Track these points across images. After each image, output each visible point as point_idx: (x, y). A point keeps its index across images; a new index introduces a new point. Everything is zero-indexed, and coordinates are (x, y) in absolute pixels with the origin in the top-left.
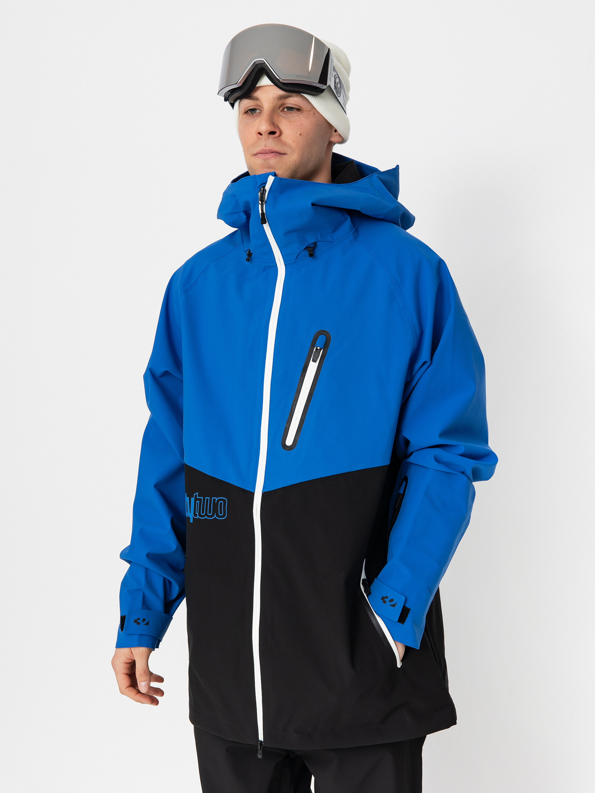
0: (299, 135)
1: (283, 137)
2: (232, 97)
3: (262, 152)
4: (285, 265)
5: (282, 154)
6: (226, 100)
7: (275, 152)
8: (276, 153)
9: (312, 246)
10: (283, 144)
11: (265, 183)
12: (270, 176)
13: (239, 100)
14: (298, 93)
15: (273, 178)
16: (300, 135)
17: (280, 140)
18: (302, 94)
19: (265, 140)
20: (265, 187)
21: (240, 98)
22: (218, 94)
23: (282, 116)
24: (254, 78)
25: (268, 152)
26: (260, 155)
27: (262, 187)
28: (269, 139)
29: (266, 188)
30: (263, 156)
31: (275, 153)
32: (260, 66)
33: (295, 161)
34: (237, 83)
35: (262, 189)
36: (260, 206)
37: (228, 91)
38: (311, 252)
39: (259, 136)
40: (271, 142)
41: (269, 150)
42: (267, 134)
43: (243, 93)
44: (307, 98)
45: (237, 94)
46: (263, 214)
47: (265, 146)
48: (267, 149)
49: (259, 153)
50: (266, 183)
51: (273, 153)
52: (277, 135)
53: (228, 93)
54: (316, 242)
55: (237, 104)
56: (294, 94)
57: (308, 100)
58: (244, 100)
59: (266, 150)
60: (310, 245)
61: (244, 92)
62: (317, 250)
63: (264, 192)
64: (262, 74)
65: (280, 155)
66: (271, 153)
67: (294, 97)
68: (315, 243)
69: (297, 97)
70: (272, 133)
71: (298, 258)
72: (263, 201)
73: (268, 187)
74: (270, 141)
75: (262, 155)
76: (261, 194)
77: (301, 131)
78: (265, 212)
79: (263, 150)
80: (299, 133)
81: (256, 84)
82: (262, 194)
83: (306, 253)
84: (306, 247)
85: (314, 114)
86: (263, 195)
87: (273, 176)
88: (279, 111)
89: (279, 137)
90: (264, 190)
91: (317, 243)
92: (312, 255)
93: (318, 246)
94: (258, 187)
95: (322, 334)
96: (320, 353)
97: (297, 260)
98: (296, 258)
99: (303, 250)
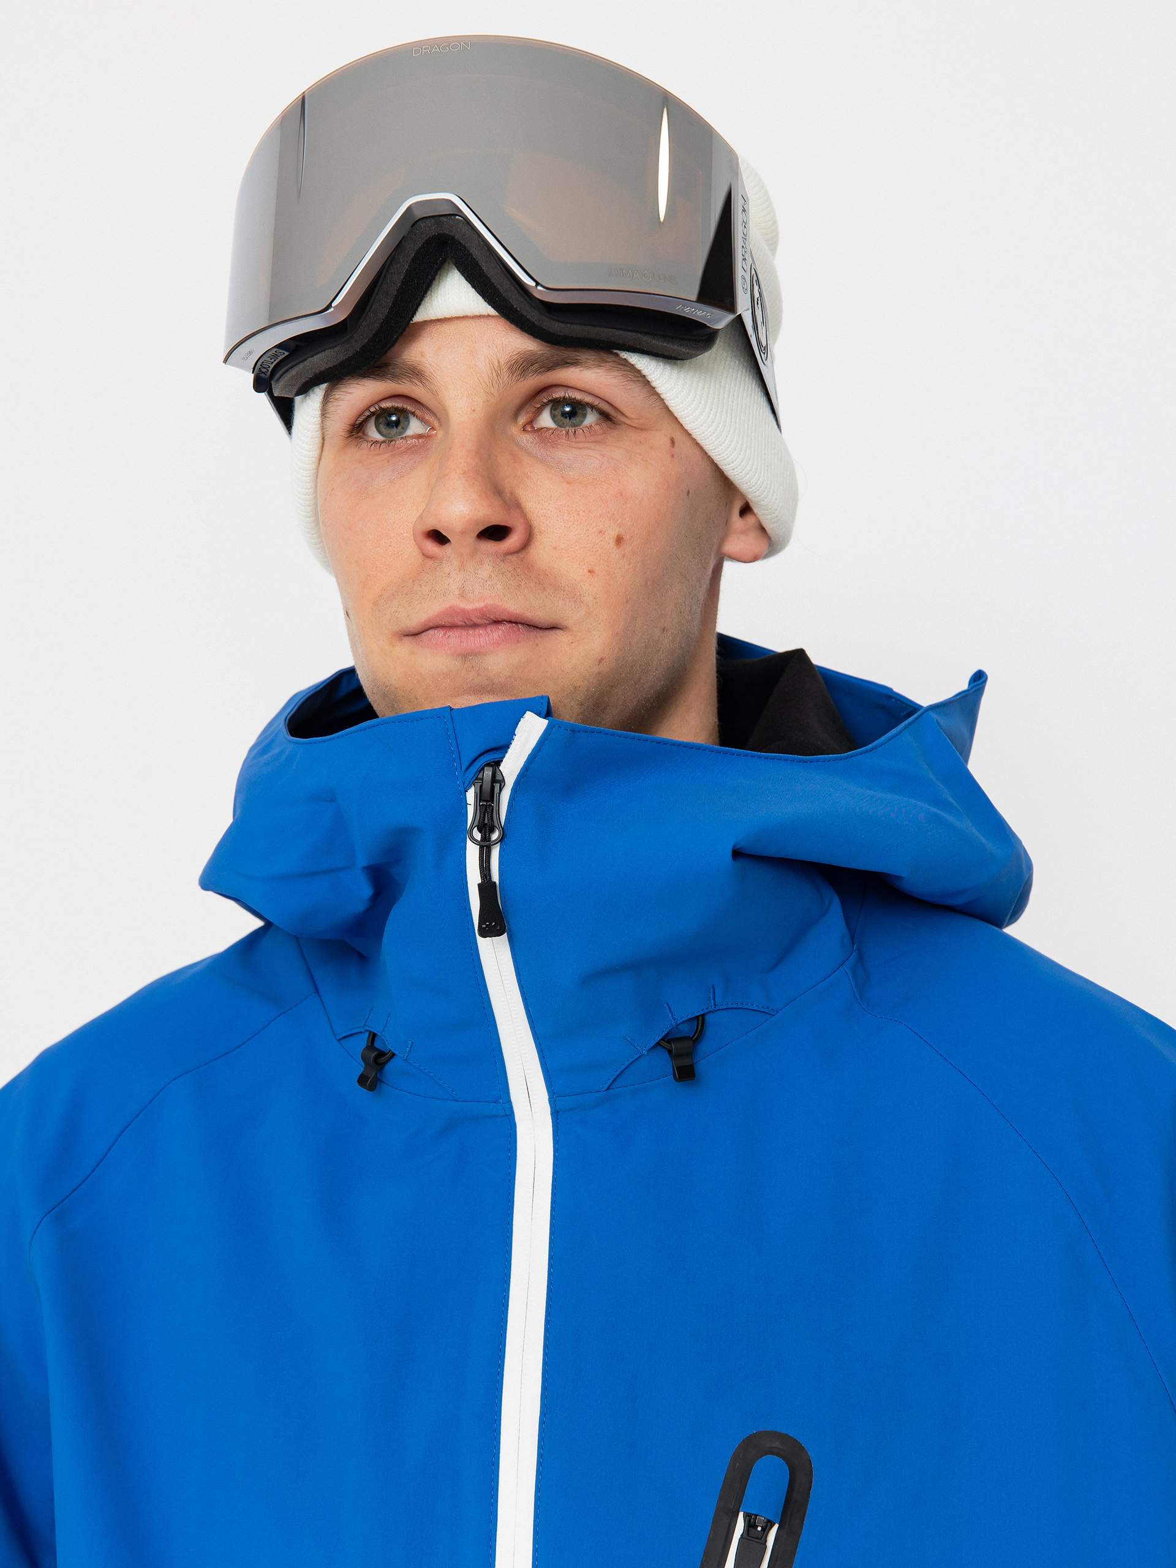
0: (612, 543)
1: (542, 552)
2: (294, 372)
3: (448, 620)
4: (555, 1114)
5: (541, 628)
6: (261, 384)
7: (510, 622)
8: (516, 623)
9: (687, 1030)
10: (544, 581)
11: (499, 745)
12: (529, 716)
13: (324, 386)
14: (605, 348)
15: (544, 723)
16: (619, 540)
17: (529, 567)
18: (624, 355)
19: (462, 567)
20: (498, 763)
21: (333, 377)
22: (225, 361)
23: (529, 454)
24: (403, 283)
25: (478, 621)
26: (439, 634)
27: (488, 765)
28: (481, 562)
29: (504, 767)
30: (454, 638)
31: (509, 625)
32: (432, 230)
33: (601, 660)
34: (329, 306)
35: (488, 773)
36: (472, 852)
37: (281, 346)
38: (685, 1062)
39: (431, 547)
40: (490, 577)
41: (482, 613)
42: (471, 538)
43: (350, 354)
44: (645, 372)
45: (320, 360)
46: (487, 888)
47: (462, 596)
48: (469, 606)
49: (431, 624)
50: (504, 748)
51: (503, 628)
52: (513, 541)
53: (275, 356)
54: (703, 1016)
55: (308, 408)
56: (585, 356)
57: (645, 382)
58: (351, 381)
59: (464, 611)
60: (680, 1027)
61: (358, 347)
62: (704, 1047)
63: (497, 786)
64: (444, 262)
65: (533, 634)
66: (494, 627)
67: (588, 368)
68: (700, 1021)
69: (599, 366)
70: (495, 533)
71: (617, 1084)
72: (492, 831)
73: (512, 766)
74: (486, 570)
75: (451, 633)
76: (480, 796)
77: (620, 526)
78: (495, 877)
79: (453, 611)
80: (612, 534)
81: (414, 313)
82: (487, 795)
83: (663, 1063)
84: (662, 1039)
85: (673, 442)
86: (492, 800)
87: (539, 714)
88: (514, 430)
89: (521, 555)
90: (498, 781)
91: (709, 1019)
92: (686, 1073)
93: (710, 1032)
94: (465, 763)
95: (771, 1452)
96: (766, 1541)
97: (611, 1091)
98: (609, 1082)
99: (647, 1048)
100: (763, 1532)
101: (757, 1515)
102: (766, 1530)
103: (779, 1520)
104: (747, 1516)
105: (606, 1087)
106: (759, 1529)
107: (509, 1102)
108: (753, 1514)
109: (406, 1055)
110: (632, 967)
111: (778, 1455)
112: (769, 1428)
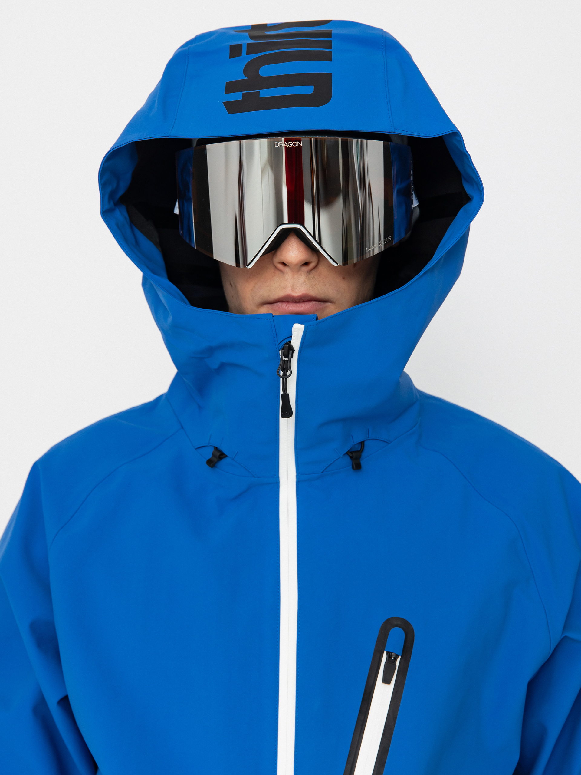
4: (298, 482)
9: (357, 448)
12: (296, 324)
15: (303, 327)
19: (293, 277)
20: (290, 342)
27: (287, 342)
28: (301, 275)
29: (292, 344)
35: (287, 346)
38: (356, 461)
40: (305, 281)
42: (299, 266)
46: (285, 396)
47: (293, 289)
50: (290, 337)
54: (364, 442)
60: (355, 446)
62: (364, 454)
63: (291, 352)
71: (327, 470)
72: (287, 371)
74: (303, 278)
82: (286, 355)
83: (347, 461)
84: (348, 451)
86: (287, 358)
90: (291, 349)
91: (366, 443)
92: (357, 466)
93: (366, 448)
94: (279, 341)
95: (397, 626)
96: (396, 664)
97: (323, 473)
98: (323, 469)
99: (343, 454)
100: (394, 660)
101: (392, 653)
102: (395, 659)
103: (401, 654)
104: (388, 653)
105: (322, 471)
106: (393, 658)
107: (278, 477)
108: (391, 652)
109: (234, 457)
110: (343, 420)
111: (400, 627)
112: (396, 616)
